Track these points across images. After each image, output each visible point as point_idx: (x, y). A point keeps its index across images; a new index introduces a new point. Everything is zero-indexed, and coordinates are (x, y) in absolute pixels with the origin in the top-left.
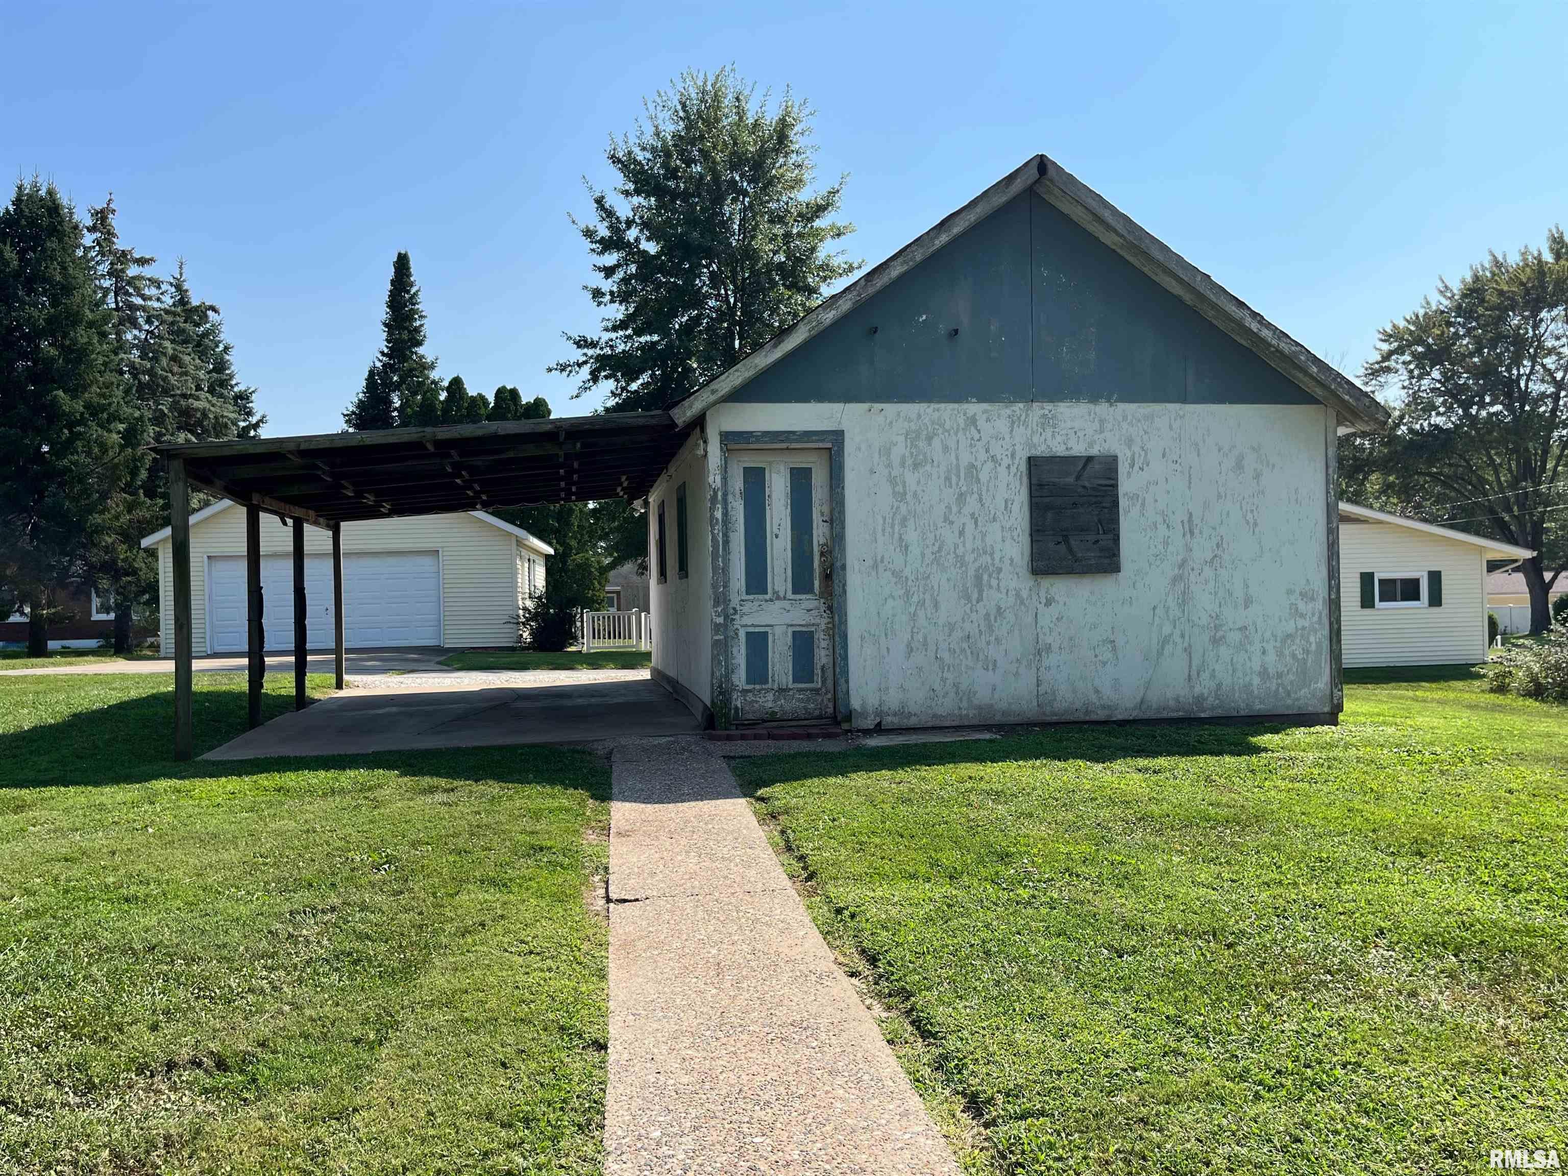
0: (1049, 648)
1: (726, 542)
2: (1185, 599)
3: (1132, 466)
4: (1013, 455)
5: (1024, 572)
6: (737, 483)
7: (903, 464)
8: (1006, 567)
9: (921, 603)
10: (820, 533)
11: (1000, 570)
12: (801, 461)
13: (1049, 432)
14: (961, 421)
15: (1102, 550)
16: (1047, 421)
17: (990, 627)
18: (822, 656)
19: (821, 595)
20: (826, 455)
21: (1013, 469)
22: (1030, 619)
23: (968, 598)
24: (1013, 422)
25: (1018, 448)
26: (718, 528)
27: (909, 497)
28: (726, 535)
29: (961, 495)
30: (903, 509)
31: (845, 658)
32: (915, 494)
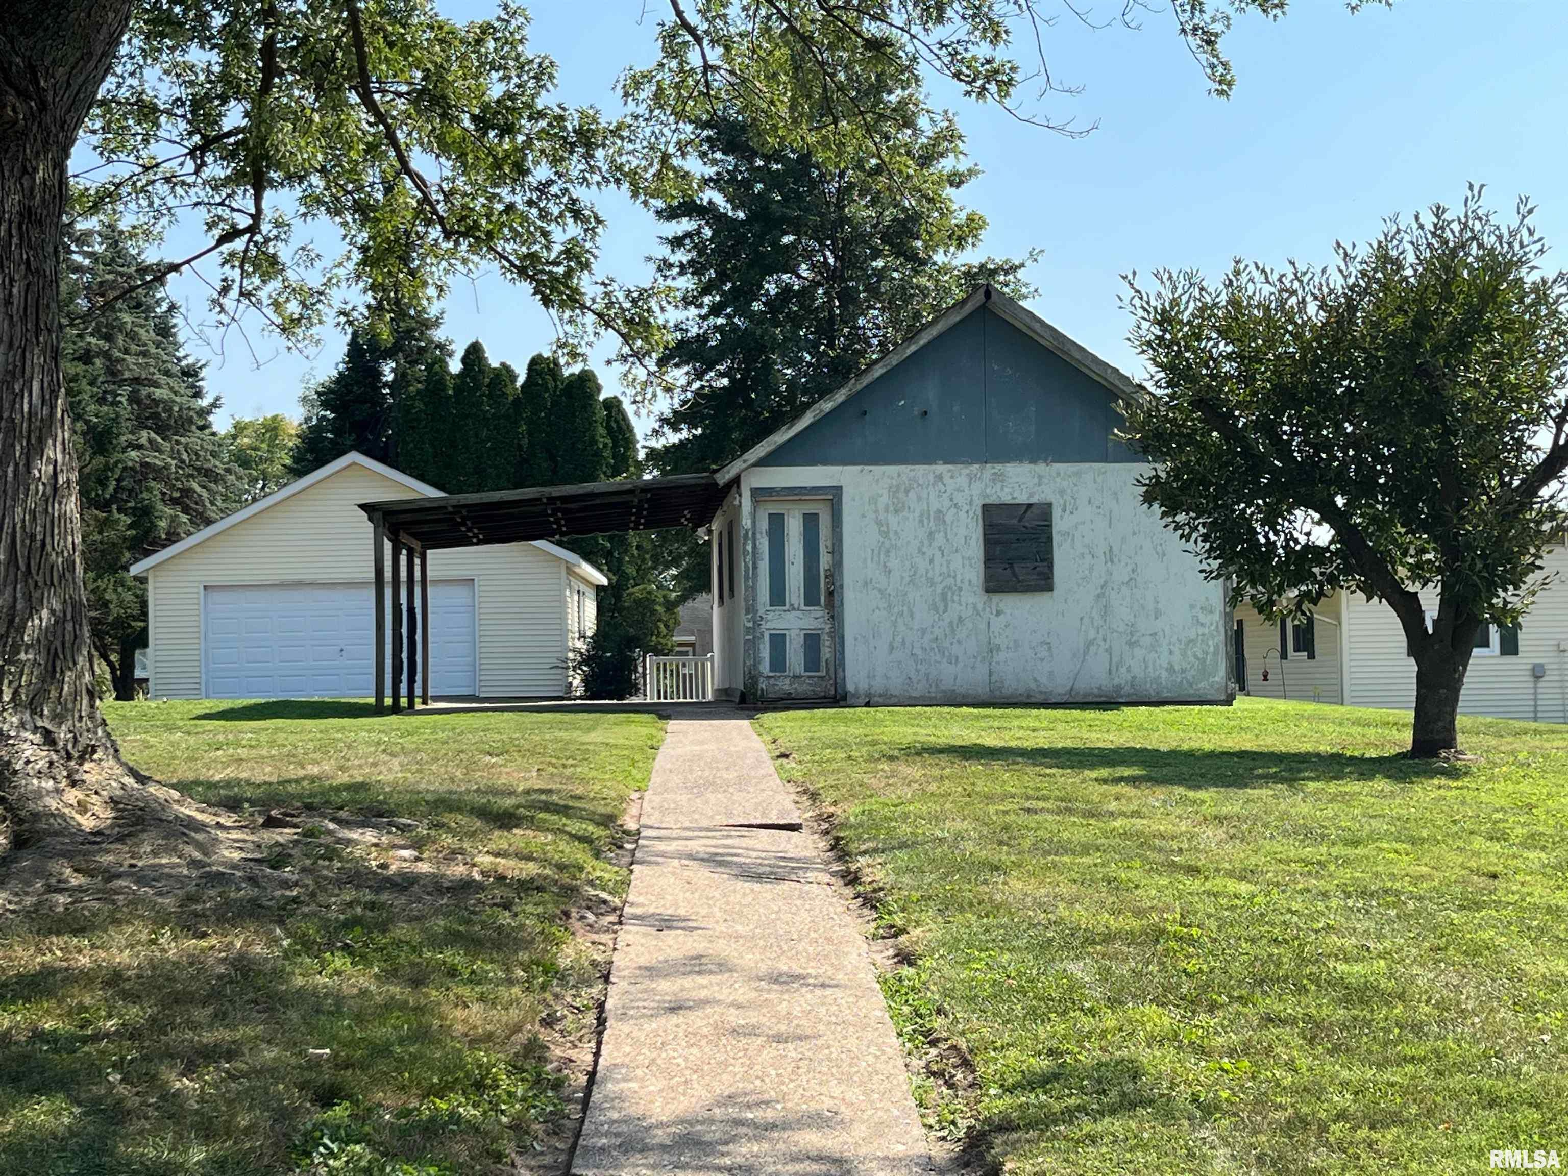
0: (998, 648)
1: (755, 567)
2: (1106, 611)
3: (1064, 511)
4: (971, 503)
5: (980, 590)
6: (764, 525)
7: (887, 511)
8: (965, 586)
9: (901, 614)
10: (825, 561)
11: (960, 589)
12: (810, 508)
13: (999, 485)
14: (931, 477)
15: (1039, 574)
16: (998, 478)
17: (953, 631)
18: (826, 653)
19: (826, 607)
20: (828, 504)
21: (971, 513)
22: (983, 626)
23: (936, 609)
24: (971, 478)
25: (975, 498)
26: (749, 558)
27: (891, 535)
28: (754, 563)
29: (931, 533)
30: (887, 543)
31: (843, 653)
32: (896, 533)
